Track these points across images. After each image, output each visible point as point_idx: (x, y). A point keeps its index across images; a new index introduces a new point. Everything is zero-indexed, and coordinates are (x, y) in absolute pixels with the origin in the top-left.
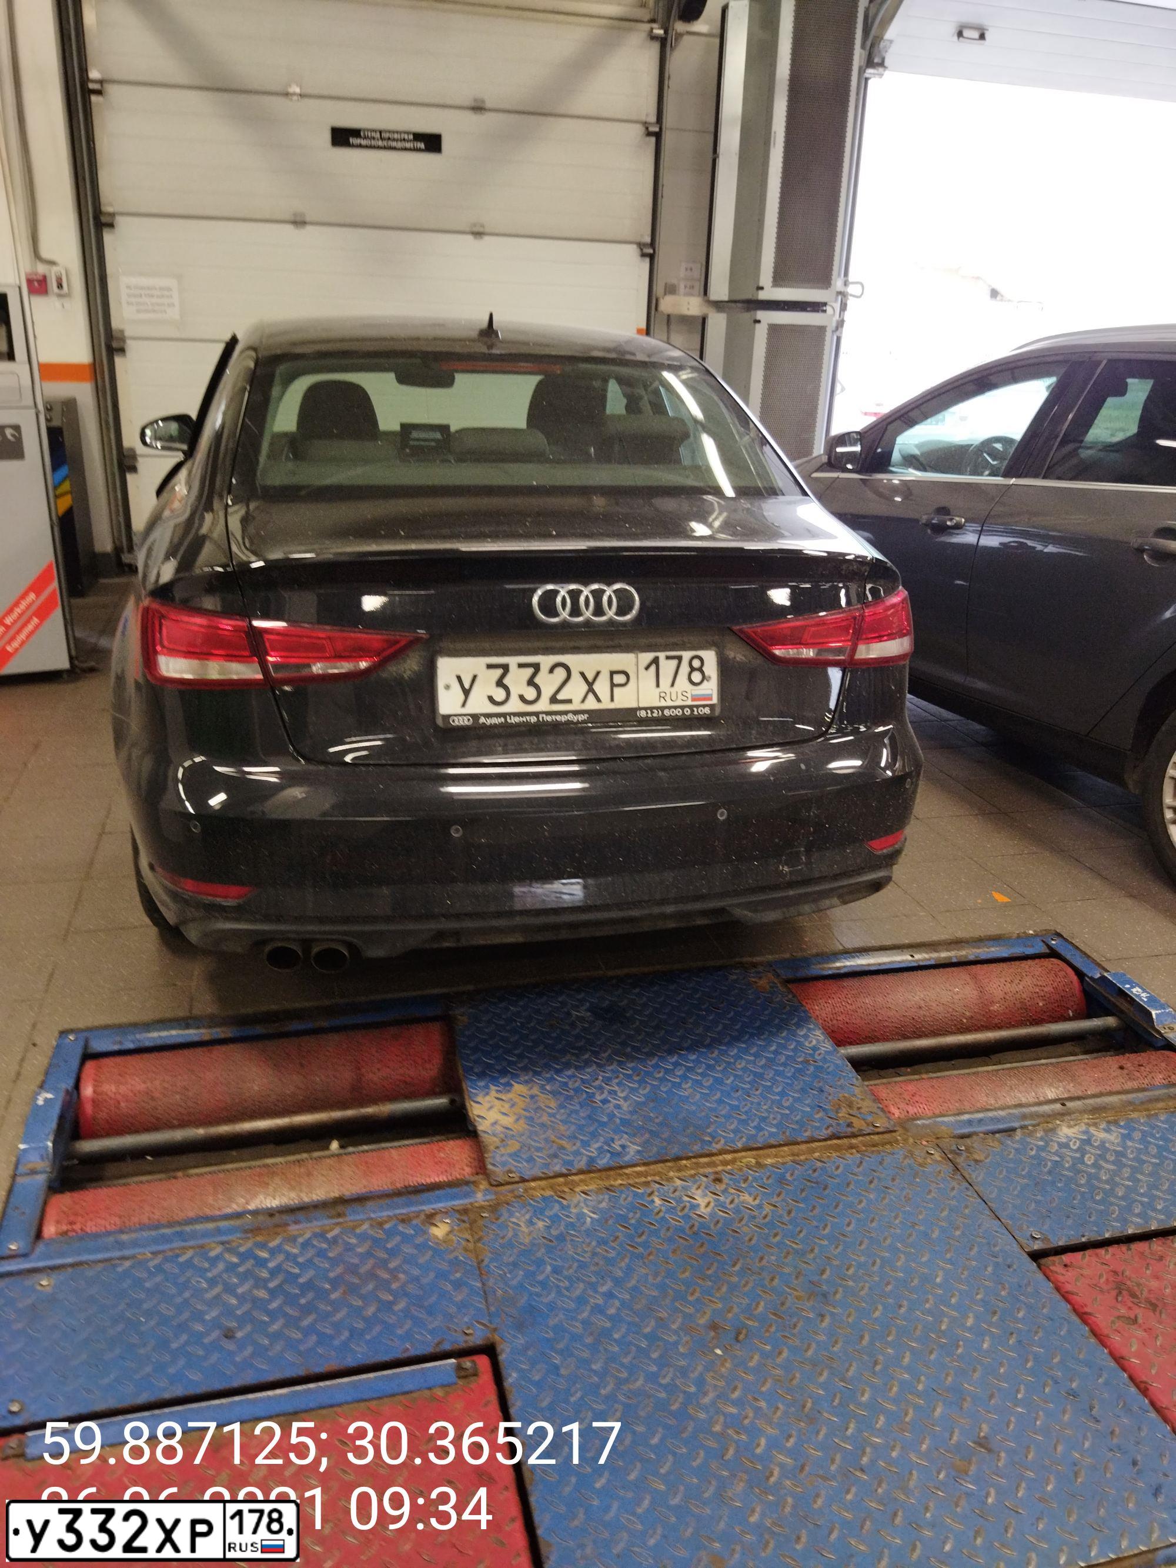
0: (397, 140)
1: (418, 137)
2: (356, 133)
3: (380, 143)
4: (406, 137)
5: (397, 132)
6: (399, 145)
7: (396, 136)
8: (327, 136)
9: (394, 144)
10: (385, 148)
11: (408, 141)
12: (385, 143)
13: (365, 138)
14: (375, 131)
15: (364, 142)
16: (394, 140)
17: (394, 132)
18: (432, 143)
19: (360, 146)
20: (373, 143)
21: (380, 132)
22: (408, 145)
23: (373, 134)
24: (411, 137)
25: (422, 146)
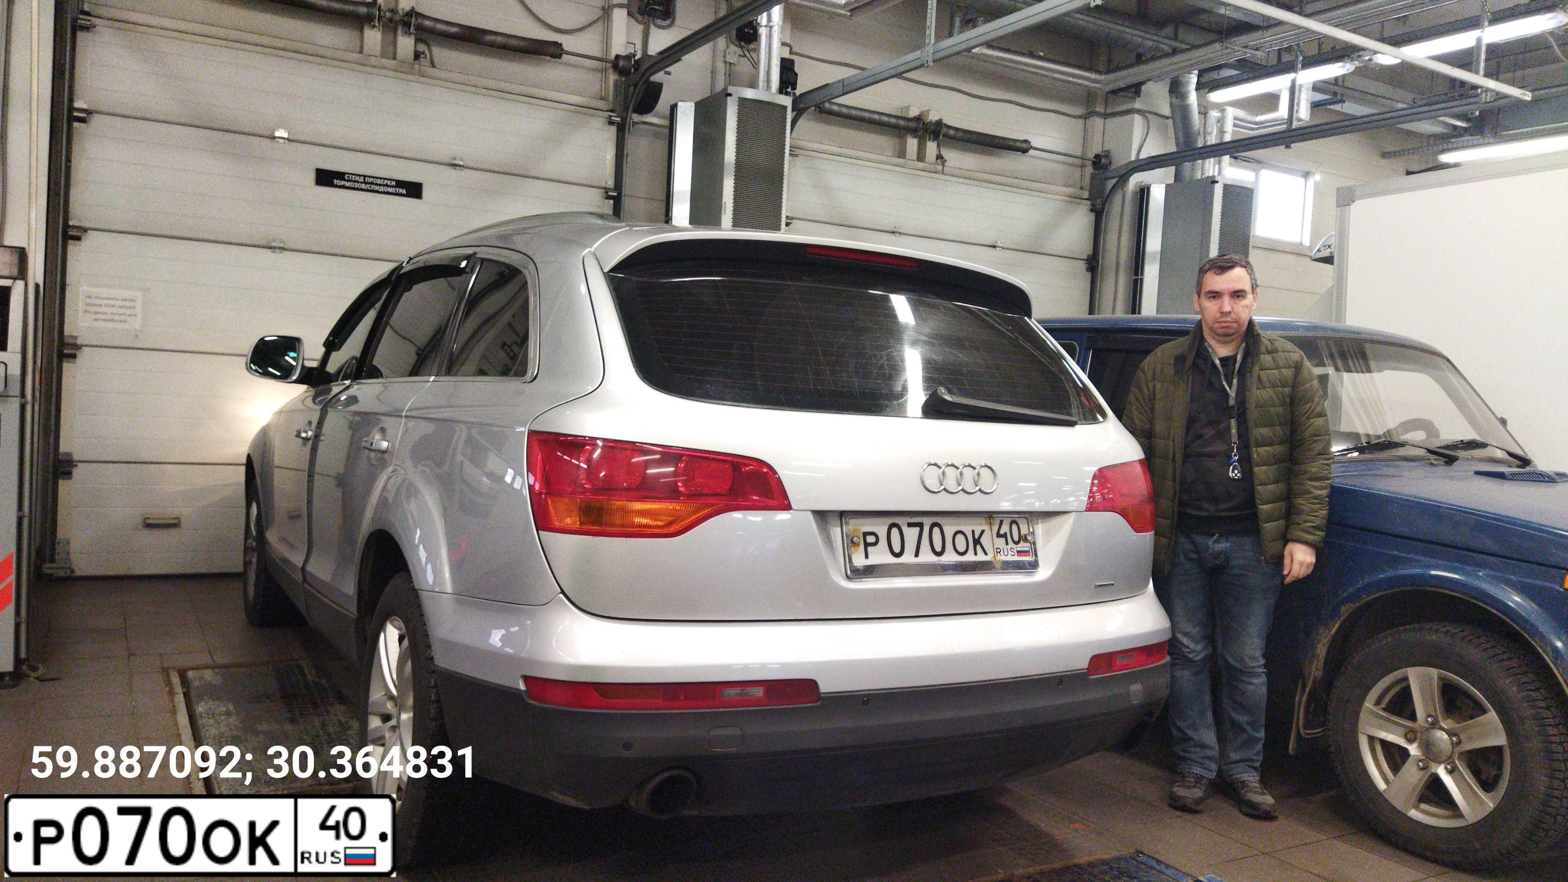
0: (380, 185)
1: (400, 184)
2: (341, 175)
3: (363, 186)
4: (389, 183)
5: (381, 178)
6: (382, 189)
7: (379, 181)
8: (312, 176)
9: (377, 188)
10: (367, 190)
11: (393, 186)
12: (368, 186)
13: (348, 181)
14: (360, 176)
15: (348, 184)
16: (377, 184)
17: (377, 178)
18: (413, 190)
19: (343, 187)
20: (357, 185)
21: (365, 176)
22: (390, 190)
23: (357, 178)
24: (394, 183)
25: (404, 192)
